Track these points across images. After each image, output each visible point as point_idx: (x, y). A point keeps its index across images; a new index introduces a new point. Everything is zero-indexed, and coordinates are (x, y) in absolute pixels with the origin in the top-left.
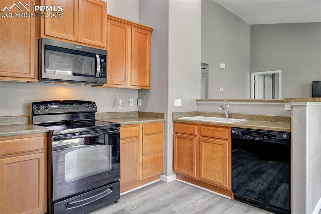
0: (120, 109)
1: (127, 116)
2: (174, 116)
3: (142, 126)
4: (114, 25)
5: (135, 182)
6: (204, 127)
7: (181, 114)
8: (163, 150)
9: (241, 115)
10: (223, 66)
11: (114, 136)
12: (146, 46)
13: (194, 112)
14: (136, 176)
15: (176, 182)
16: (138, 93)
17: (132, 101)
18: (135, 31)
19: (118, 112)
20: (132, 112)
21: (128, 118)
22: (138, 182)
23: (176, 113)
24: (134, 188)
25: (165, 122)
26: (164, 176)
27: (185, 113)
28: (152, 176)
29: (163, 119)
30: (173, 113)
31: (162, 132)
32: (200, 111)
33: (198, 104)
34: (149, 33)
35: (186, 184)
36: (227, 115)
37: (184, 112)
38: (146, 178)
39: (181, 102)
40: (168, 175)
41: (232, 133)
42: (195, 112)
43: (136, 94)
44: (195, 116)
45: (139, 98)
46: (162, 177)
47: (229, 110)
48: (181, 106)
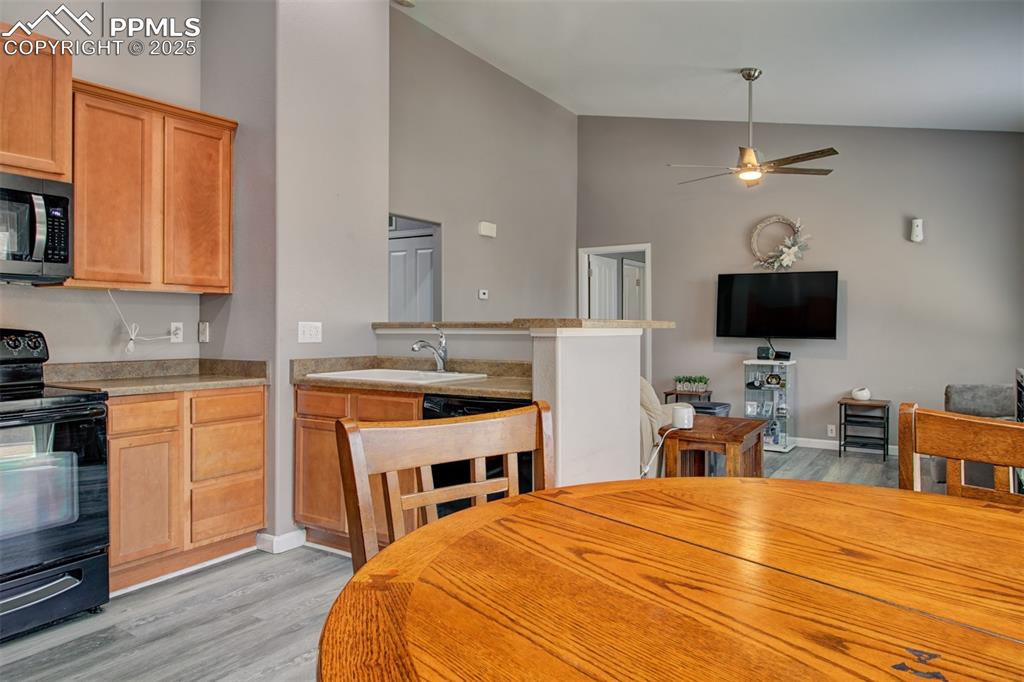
0: (131, 351)
1: (158, 373)
2: (295, 370)
3: (191, 400)
4: (99, 108)
5: (167, 554)
6: (365, 396)
7: (319, 364)
8: (266, 464)
9: (474, 362)
10: (487, 229)
11: (86, 426)
12: (215, 173)
13: (365, 357)
14: (169, 537)
15: (304, 550)
16: (201, 304)
17: (177, 329)
18: (176, 128)
19: (126, 359)
20: (180, 362)
21: (166, 377)
22: (176, 555)
23: (303, 363)
24: (167, 573)
25: (269, 386)
26: (266, 536)
27: (333, 361)
28: (225, 537)
29: (263, 379)
30: (292, 362)
31: (262, 414)
32: (382, 354)
33: (378, 336)
34: (226, 135)
35: (326, 554)
36: (440, 364)
37: (330, 359)
38: (205, 542)
39: (320, 330)
40: (277, 533)
41: (424, 409)
42: (369, 357)
43: (193, 310)
44: (368, 368)
45: (202, 320)
46: (264, 540)
47: (445, 352)
48: (320, 340)
